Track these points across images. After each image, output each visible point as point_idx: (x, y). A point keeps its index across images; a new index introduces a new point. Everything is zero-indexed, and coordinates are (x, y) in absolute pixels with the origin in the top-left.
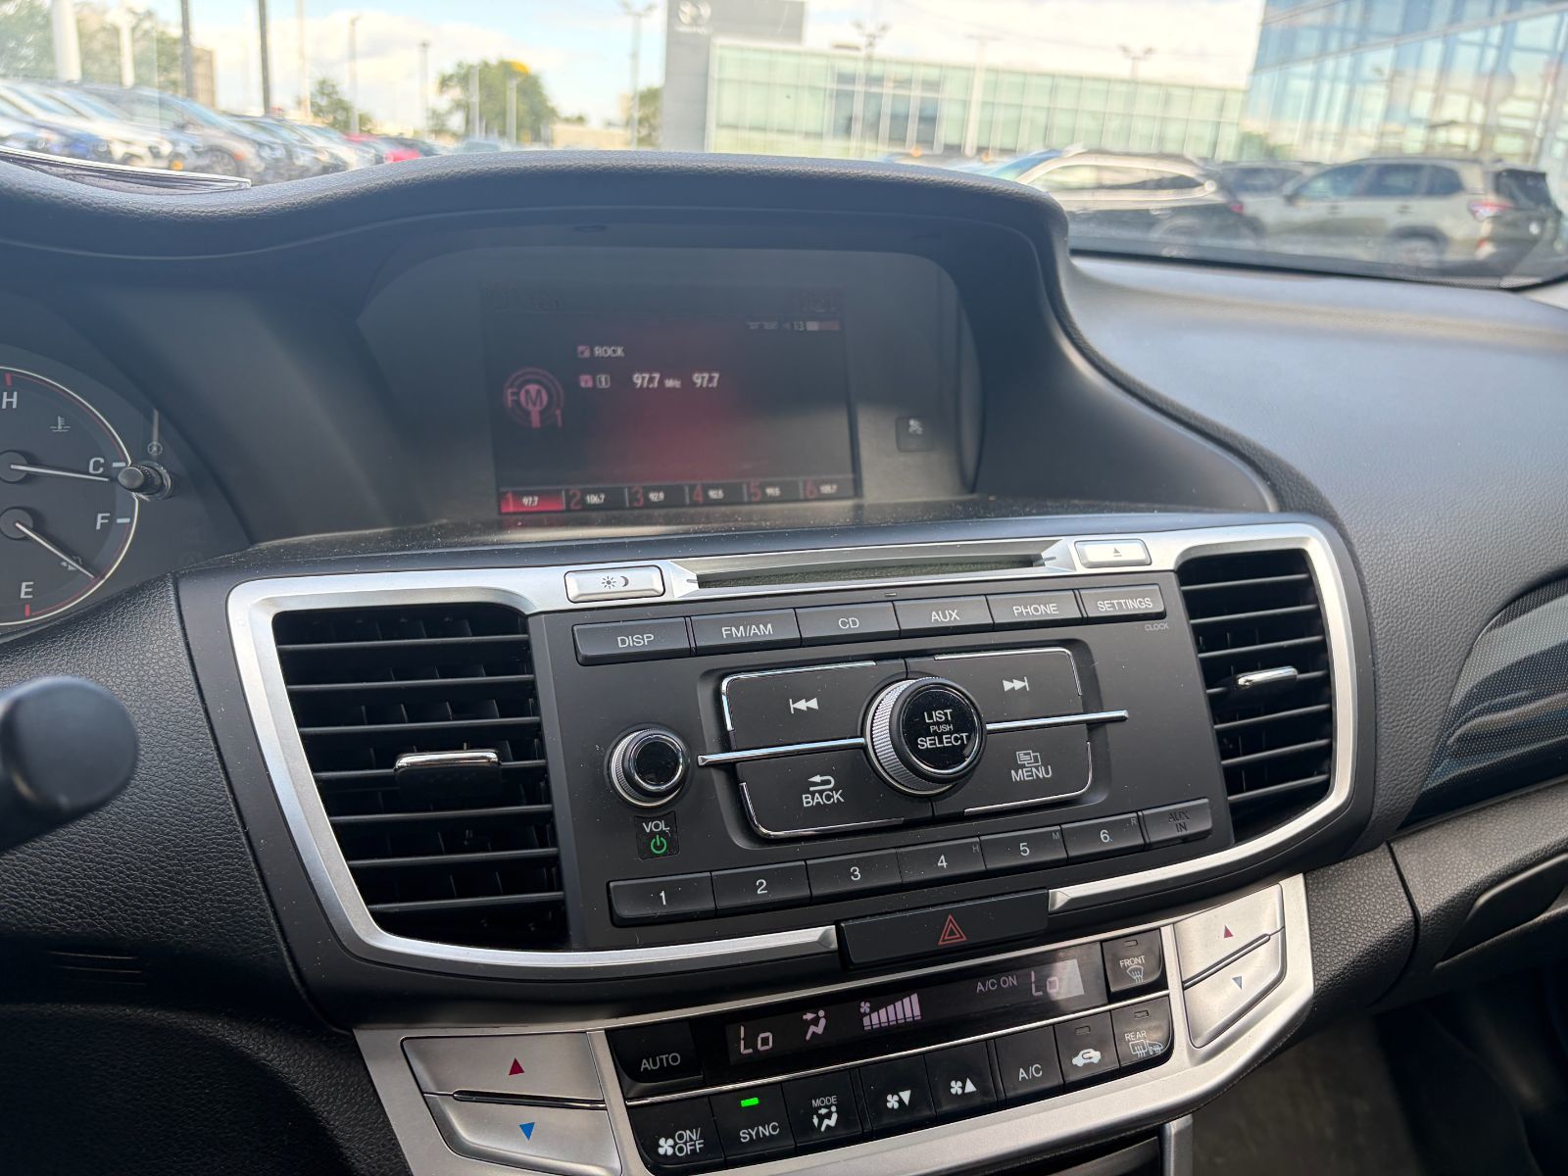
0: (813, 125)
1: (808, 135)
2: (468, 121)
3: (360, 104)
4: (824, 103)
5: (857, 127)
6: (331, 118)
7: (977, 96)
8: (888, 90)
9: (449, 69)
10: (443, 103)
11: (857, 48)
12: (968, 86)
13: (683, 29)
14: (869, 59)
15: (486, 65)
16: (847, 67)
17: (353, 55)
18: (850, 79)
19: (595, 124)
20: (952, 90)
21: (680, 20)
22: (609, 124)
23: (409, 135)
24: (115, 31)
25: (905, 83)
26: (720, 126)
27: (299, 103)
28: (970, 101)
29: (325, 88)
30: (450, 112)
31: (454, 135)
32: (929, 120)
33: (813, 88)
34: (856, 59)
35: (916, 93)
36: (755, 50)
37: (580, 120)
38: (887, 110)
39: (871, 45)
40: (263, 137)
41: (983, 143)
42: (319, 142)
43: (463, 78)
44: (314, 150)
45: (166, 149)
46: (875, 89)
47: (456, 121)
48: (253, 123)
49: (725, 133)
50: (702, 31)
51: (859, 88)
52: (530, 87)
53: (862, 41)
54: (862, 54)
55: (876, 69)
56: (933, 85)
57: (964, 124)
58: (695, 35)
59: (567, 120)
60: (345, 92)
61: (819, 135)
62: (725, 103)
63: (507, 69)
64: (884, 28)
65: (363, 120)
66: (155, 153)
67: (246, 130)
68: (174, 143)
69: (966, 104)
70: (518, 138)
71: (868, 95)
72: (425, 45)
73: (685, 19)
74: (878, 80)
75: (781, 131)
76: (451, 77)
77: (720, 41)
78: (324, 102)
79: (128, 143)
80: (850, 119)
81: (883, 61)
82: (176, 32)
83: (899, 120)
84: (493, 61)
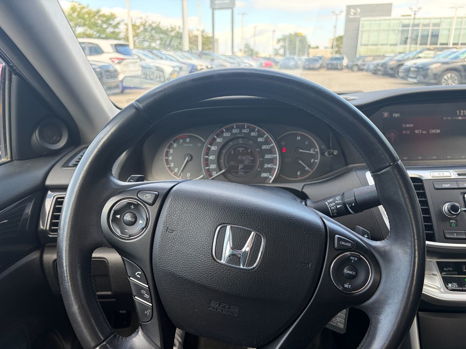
0: (393, 42)
1: (391, 45)
2: (285, 52)
3: (256, 49)
4: (398, 34)
5: (409, 41)
6: (248, 54)
7: (454, 27)
8: (421, 28)
9: (280, 37)
10: (278, 46)
11: (410, 16)
12: (451, 24)
13: (351, 17)
14: (414, 18)
15: (291, 35)
16: (406, 22)
17: (255, 35)
18: (408, 26)
19: (321, 48)
20: (444, 26)
21: (350, 14)
22: (326, 48)
23: (268, 56)
24: (196, 37)
25: (428, 25)
26: (362, 45)
27: (241, 50)
28: (452, 29)
29: (247, 46)
30: (280, 49)
31: (281, 55)
32: (435, 36)
33: (394, 30)
34: (410, 19)
35: (431, 28)
36: (375, 20)
37: (317, 47)
38: (420, 34)
39: (415, 14)
40: (232, 61)
41: (456, 42)
42: (246, 61)
43: (284, 39)
44: (245, 63)
45: (210, 66)
46: (415, 28)
47: (281, 51)
48: (230, 57)
49: (363, 47)
50: (357, 16)
51: (410, 28)
52: (303, 40)
53: (412, 14)
54: (413, 17)
55: (417, 22)
56: (438, 25)
57: (449, 36)
58: (355, 18)
59: (314, 48)
60: (252, 47)
61: (396, 45)
62: (363, 38)
63: (296, 35)
64: (420, 8)
65: (257, 53)
66: (207, 67)
67: (228, 59)
68: (212, 65)
69: (449, 30)
70: (299, 54)
71: (413, 30)
72: (274, 31)
73: (352, 14)
74: (418, 25)
75: (382, 45)
76: (281, 39)
77: (363, 19)
78: (246, 50)
79: (201, 66)
80: (407, 38)
81: (420, 19)
82: (210, 35)
83: (425, 38)
84: (293, 33)
